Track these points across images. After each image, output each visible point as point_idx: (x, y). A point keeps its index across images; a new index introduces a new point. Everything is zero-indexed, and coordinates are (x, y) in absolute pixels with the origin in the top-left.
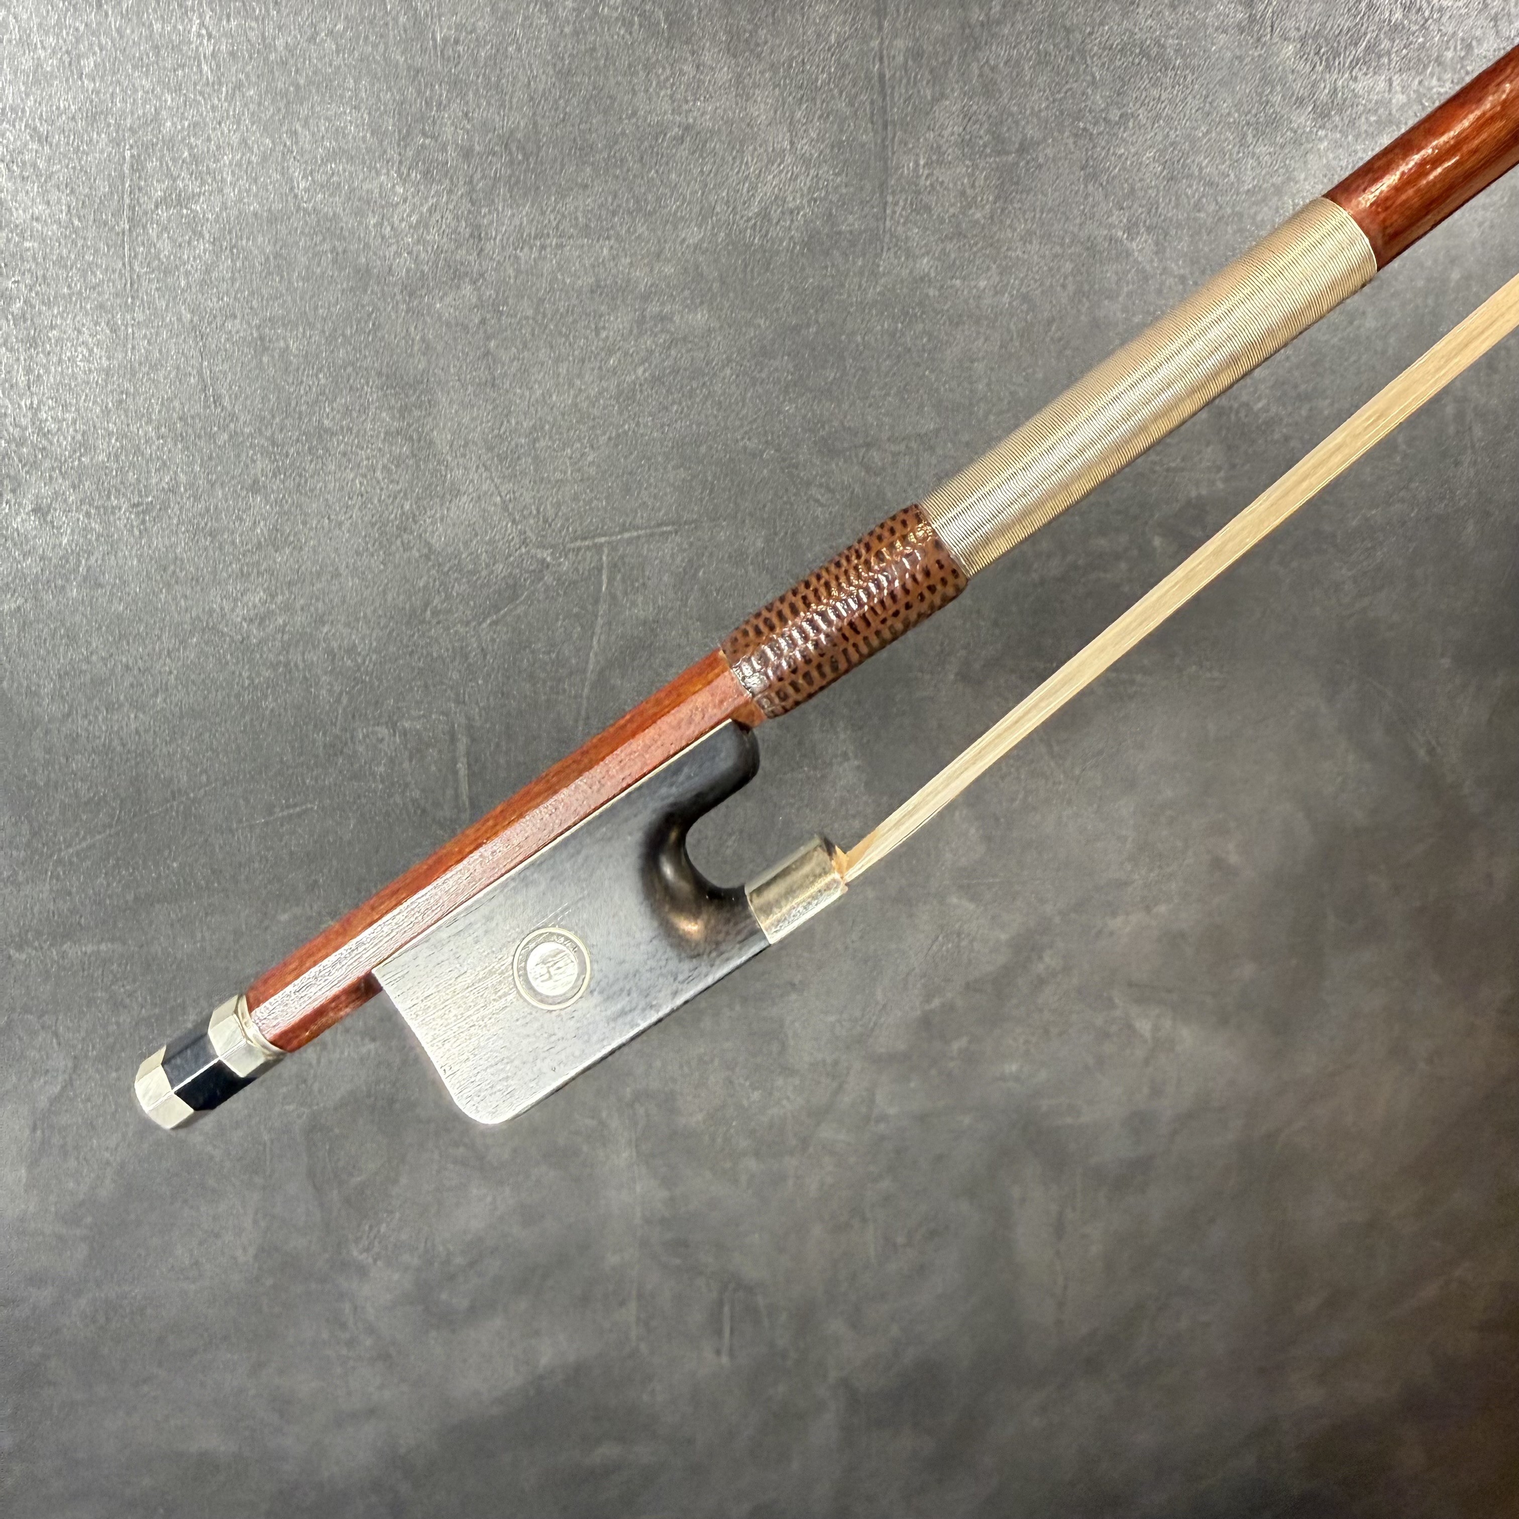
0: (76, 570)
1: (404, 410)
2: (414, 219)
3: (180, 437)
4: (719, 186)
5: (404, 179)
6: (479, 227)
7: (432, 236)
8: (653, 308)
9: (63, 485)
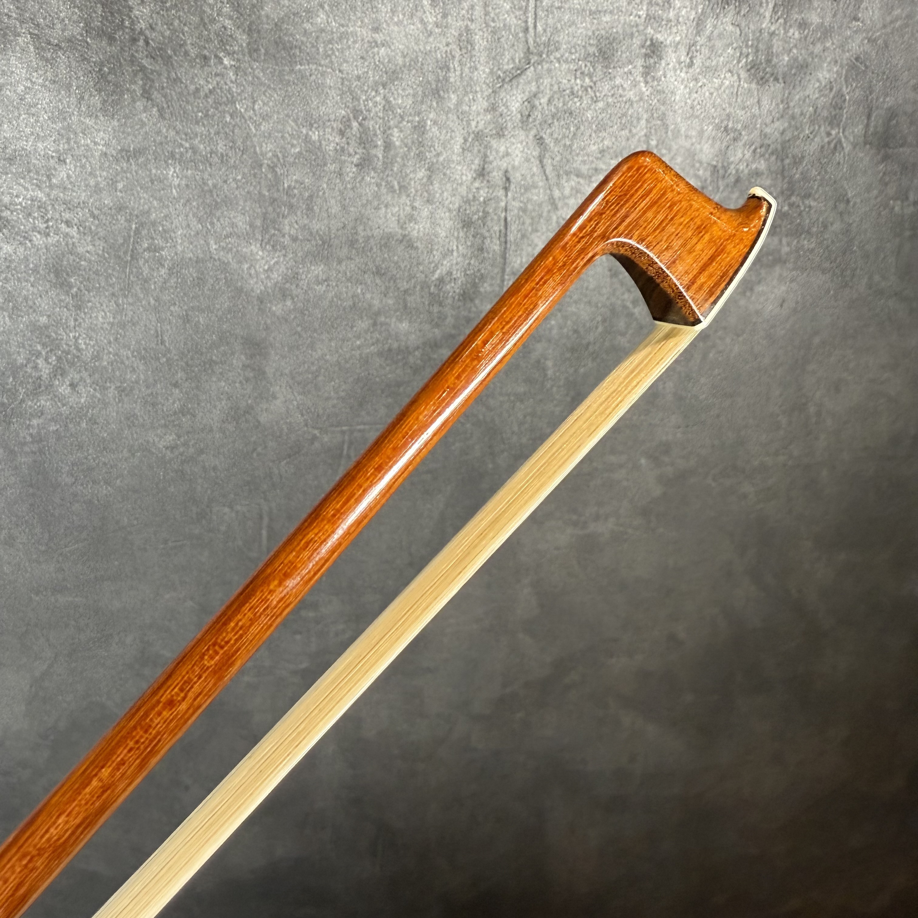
0: (86, 415)
1: (252, 356)
2: (266, 267)
3: (143, 358)
4: (419, 264)
5: (263, 249)
6: (297, 273)
8: (382, 319)
9: (85, 374)
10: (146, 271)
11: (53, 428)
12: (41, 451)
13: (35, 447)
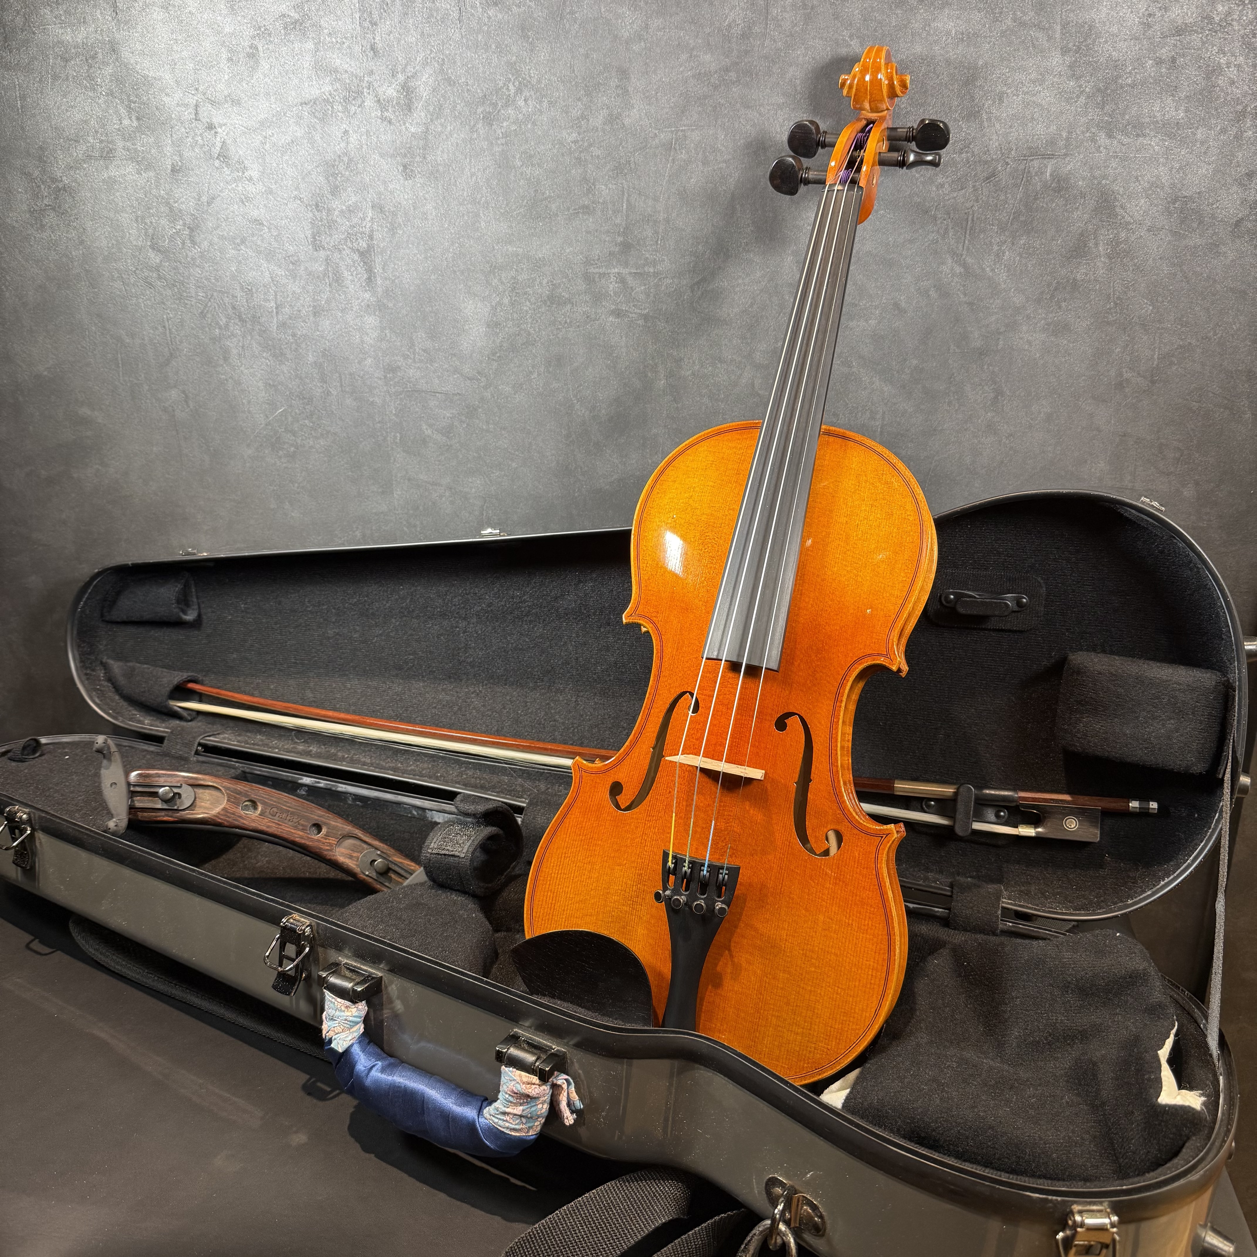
1: (622, 79)
3: (563, 82)
4: (716, 16)
5: (630, 9)
6: (647, 24)
7: (635, 26)
8: (695, 53)
9: (532, 93)
10: (567, 26)
11: (513, 127)
12: (506, 144)
13: (503, 141)
